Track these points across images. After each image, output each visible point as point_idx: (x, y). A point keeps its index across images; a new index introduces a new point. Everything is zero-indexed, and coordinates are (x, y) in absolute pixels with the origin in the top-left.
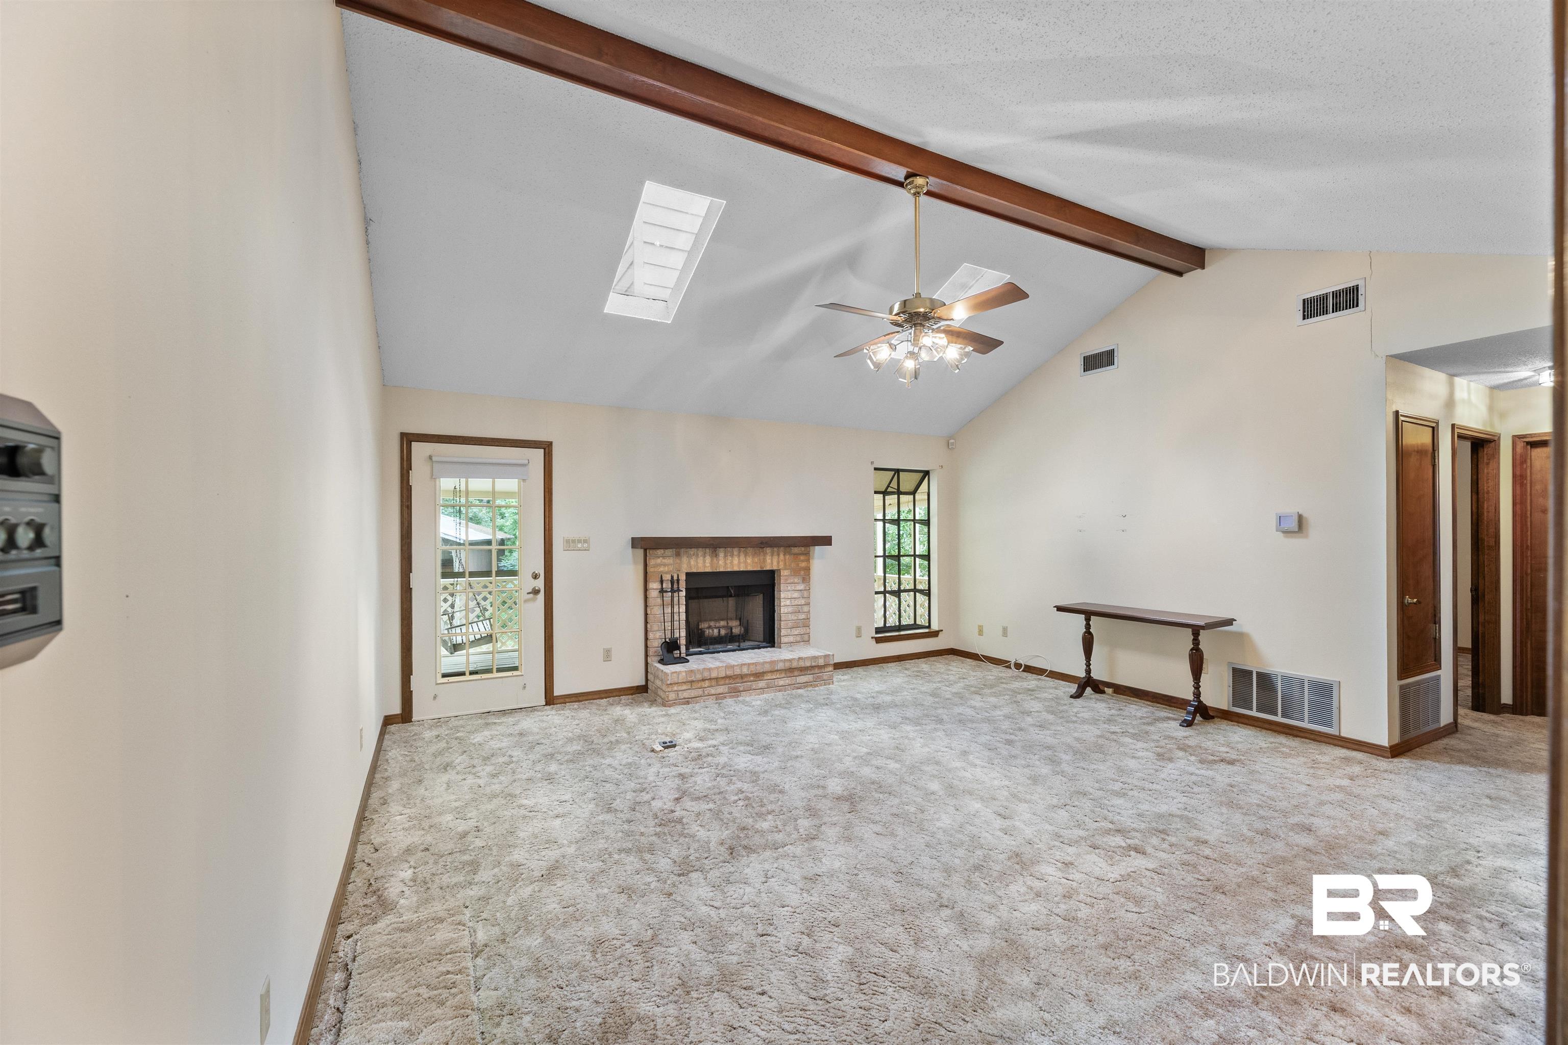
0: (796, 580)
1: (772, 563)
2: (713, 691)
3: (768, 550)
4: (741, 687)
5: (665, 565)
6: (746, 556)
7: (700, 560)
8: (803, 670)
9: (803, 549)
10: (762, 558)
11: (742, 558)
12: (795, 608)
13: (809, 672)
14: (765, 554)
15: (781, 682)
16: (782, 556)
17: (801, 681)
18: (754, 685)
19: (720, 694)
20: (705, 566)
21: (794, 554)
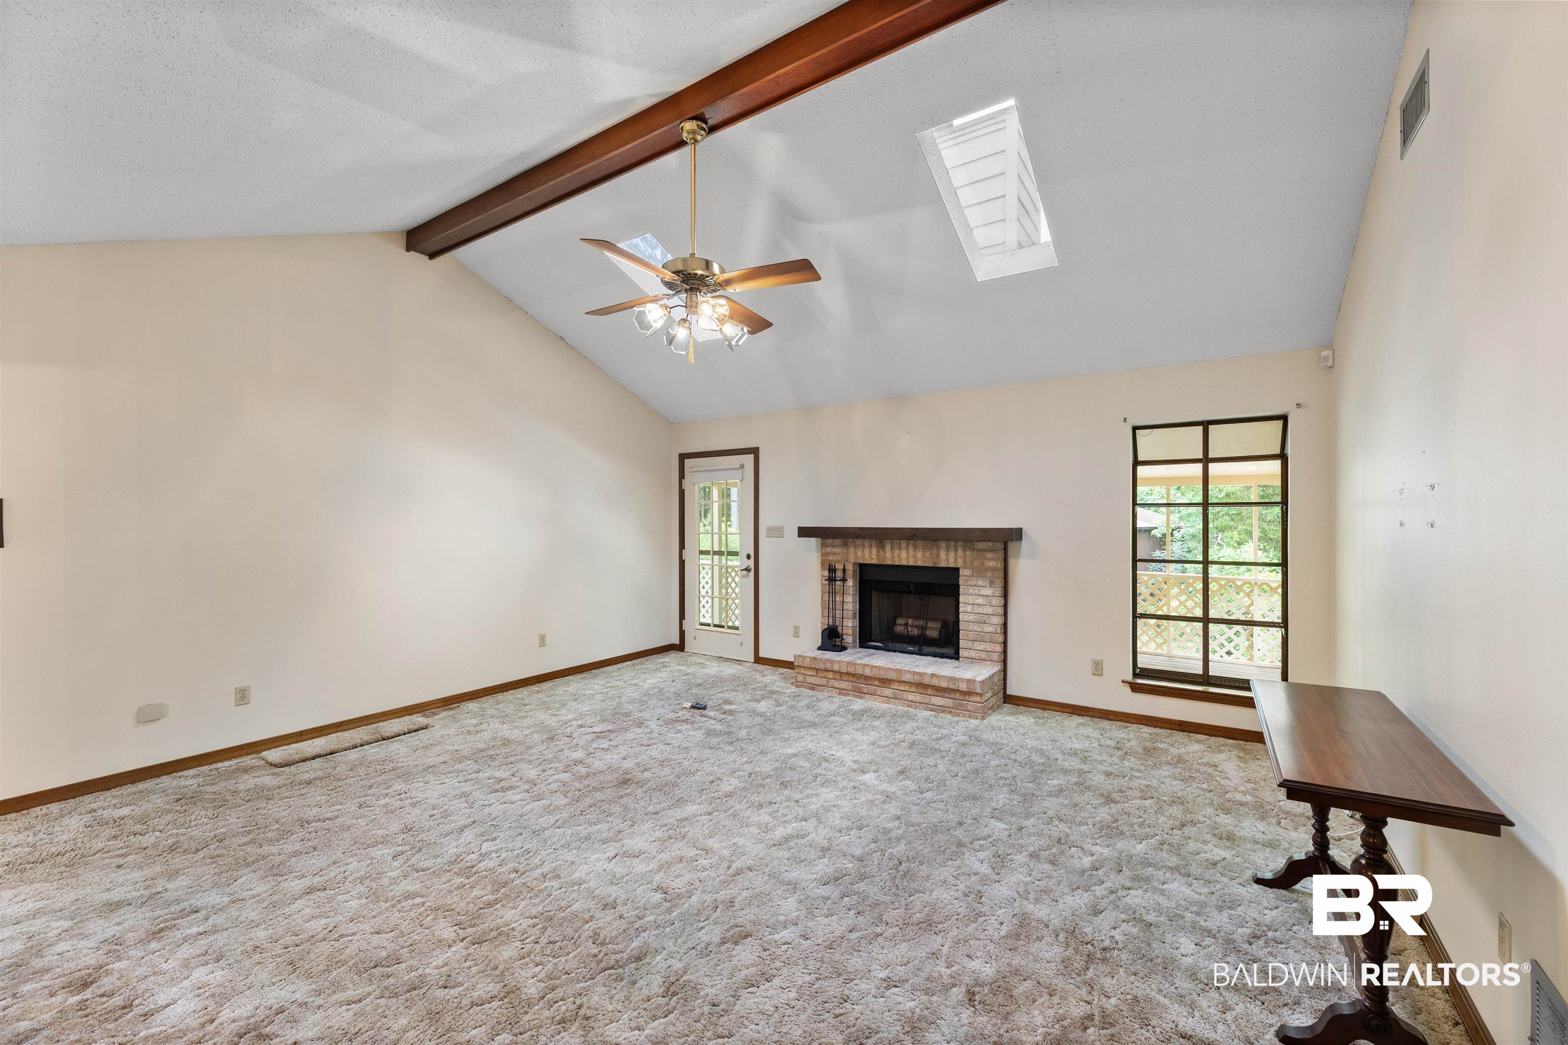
0: (980, 583)
1: (948, 560)
2: (837, 684)
3: (943, 544)
4: (865, 688)
5: (834, 554)
6: (915, 550)
7: (867, 551)
8: (940, 691)
9: (990, 544)
10: (934, 552)
11: (911, 551)
12: (979, 617)
13: (947, 695)
14: (939, 548)
15: (911, 697)
16: (960, 552)
17: (936, 703)
18: (879, 691)
19: (843, 689)
20: (871, 558)
21: (979, 550)
